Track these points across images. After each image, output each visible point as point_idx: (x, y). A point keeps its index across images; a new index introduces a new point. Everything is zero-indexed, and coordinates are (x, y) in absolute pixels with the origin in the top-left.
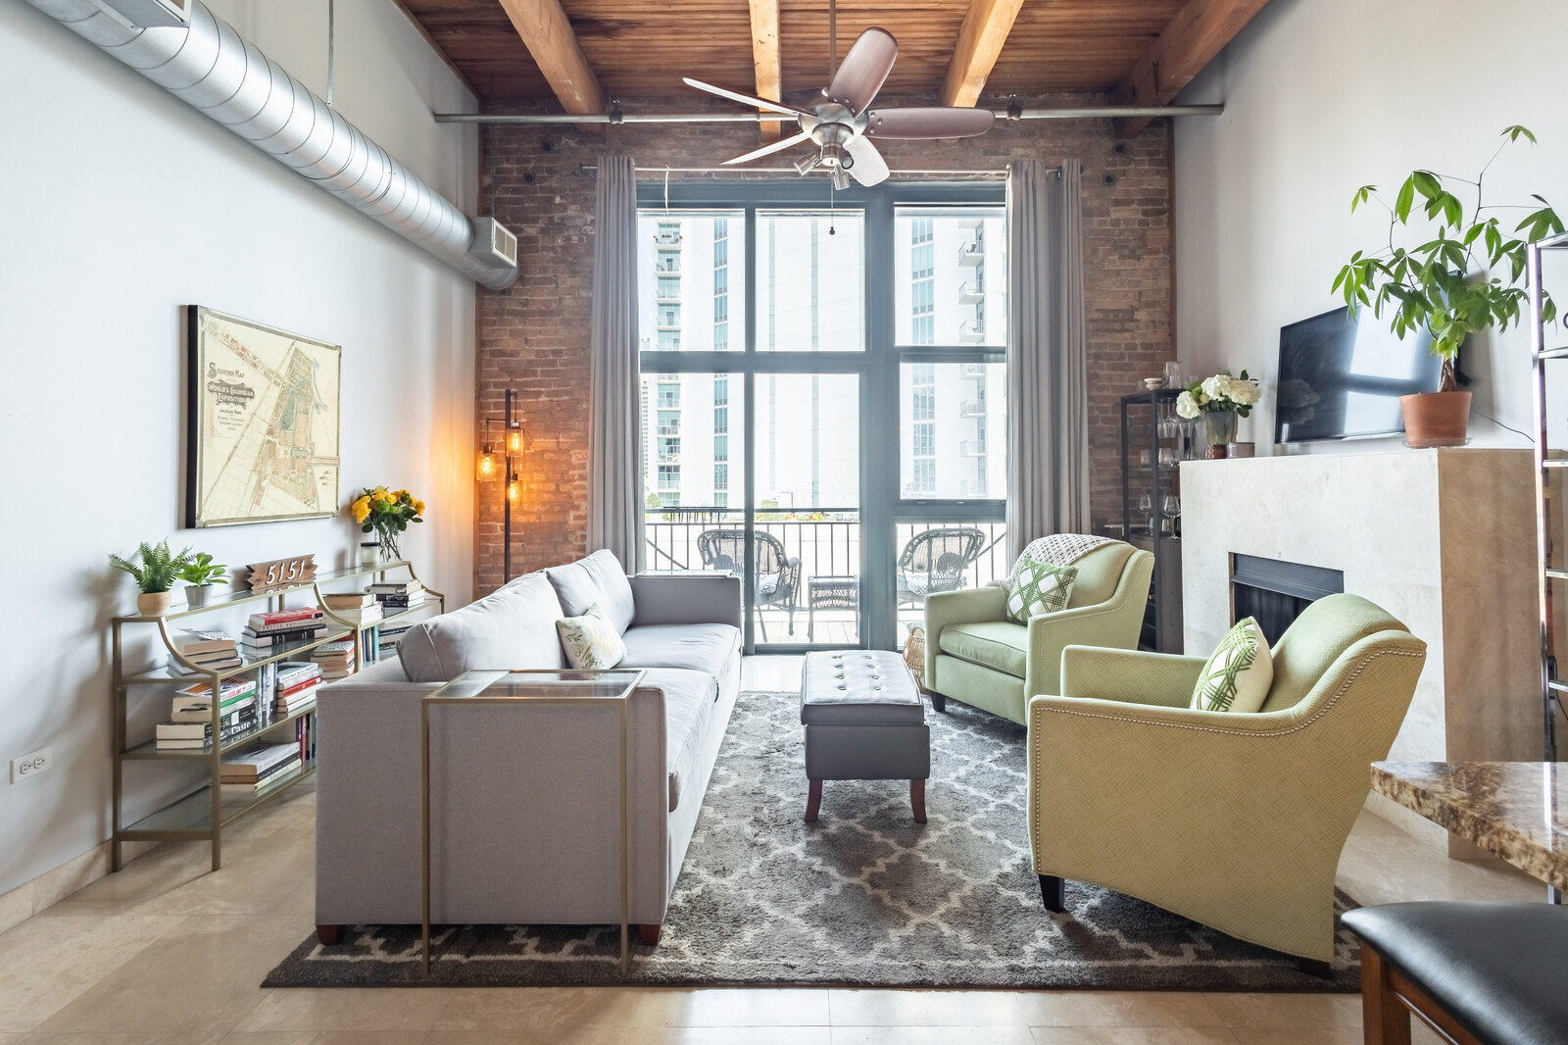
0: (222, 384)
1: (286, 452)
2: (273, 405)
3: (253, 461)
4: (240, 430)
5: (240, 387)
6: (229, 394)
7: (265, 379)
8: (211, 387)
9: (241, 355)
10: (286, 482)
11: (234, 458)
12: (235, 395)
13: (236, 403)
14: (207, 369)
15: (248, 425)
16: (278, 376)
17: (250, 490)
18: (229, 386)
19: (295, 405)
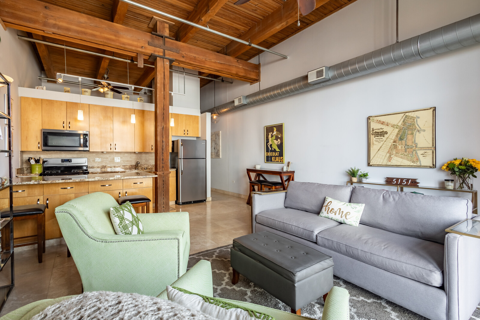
0: (376, 132)
1: (402, 147)
2: (396, 134)
3: (388, 150)
4: (382, 143)
5: (383, 132)
6: (378, 134)
7: (392, 128)
8: (372, 134)
9: (382, 124)
10: (402, 156)
11: (380, 150)
12: (380, 134)
13: (381, 136)
14: (371, 130)
15: (385, 141)
16: (397, 126)
17: (386, 158)
18: (378, 132)
19: (406, 133)
